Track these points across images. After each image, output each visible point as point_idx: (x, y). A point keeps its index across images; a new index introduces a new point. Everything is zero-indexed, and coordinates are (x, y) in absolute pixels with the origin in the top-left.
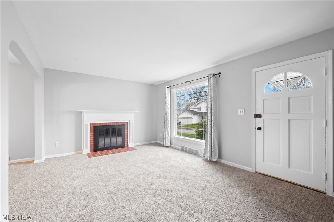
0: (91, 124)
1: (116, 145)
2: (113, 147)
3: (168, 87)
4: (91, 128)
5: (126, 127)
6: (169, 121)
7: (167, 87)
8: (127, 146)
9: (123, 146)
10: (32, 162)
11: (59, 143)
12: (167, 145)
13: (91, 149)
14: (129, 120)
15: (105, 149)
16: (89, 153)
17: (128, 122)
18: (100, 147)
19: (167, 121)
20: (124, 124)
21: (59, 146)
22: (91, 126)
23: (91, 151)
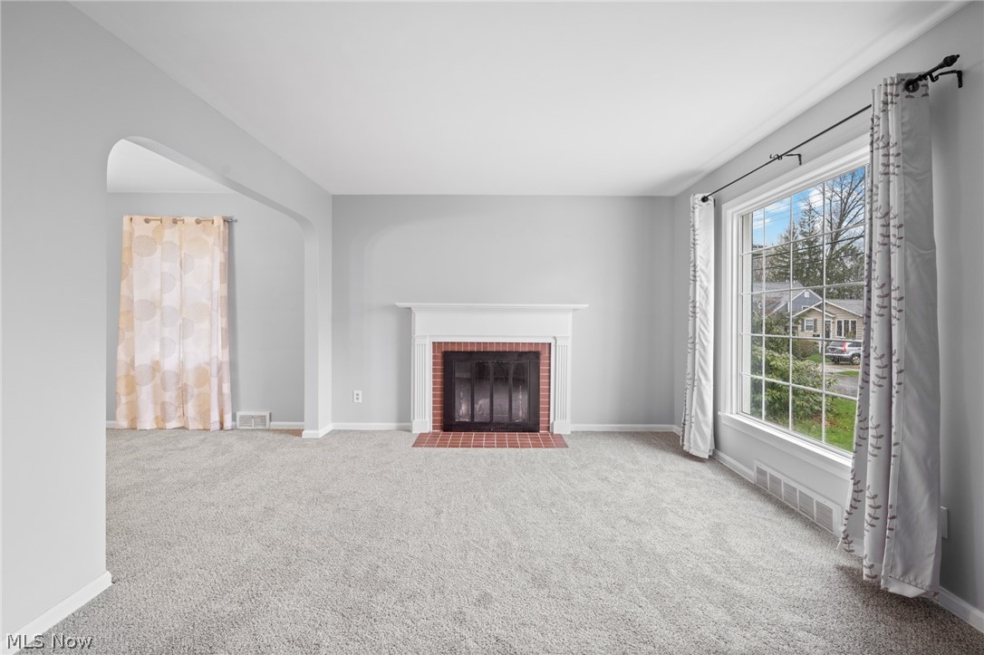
0: (436, 345)
1: (507, 420)
2: (499, 423)
3: (704, 199)
4: (434, 357)
5: (543, 361)
6: (704, 347)
7: (701, 196)
8: (548, 429)
9: (531, 425)
10: (298, 433)
11: (360, 392)
12: (693, 452)
13: (434, 421)
14: (555, 338)
15: (472, 426)
16: (427, 432)
17: (550, 344)
18: (462, 420)
19: (697, 346)
20: (536, 350)
21: (360, 400)
22: (434, 352)
23: (434, 428)
